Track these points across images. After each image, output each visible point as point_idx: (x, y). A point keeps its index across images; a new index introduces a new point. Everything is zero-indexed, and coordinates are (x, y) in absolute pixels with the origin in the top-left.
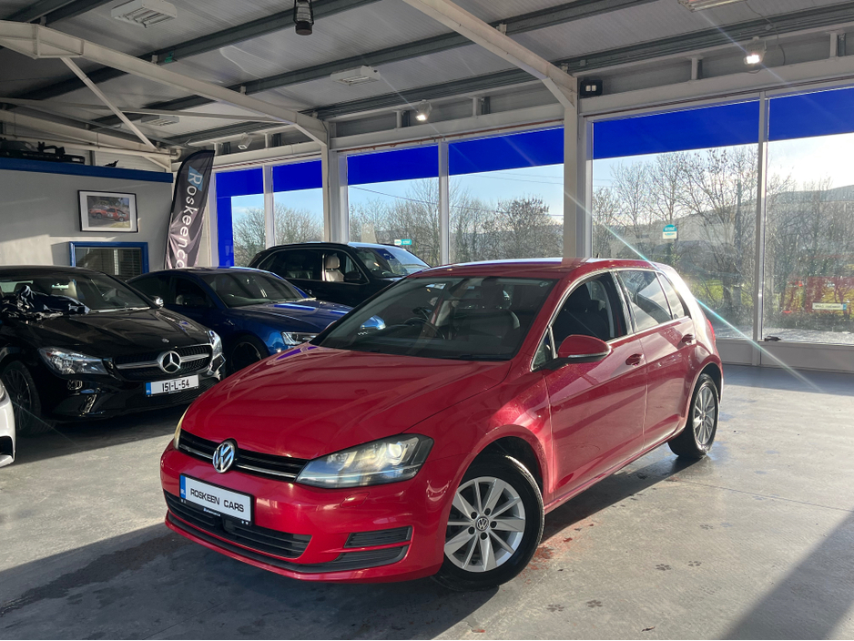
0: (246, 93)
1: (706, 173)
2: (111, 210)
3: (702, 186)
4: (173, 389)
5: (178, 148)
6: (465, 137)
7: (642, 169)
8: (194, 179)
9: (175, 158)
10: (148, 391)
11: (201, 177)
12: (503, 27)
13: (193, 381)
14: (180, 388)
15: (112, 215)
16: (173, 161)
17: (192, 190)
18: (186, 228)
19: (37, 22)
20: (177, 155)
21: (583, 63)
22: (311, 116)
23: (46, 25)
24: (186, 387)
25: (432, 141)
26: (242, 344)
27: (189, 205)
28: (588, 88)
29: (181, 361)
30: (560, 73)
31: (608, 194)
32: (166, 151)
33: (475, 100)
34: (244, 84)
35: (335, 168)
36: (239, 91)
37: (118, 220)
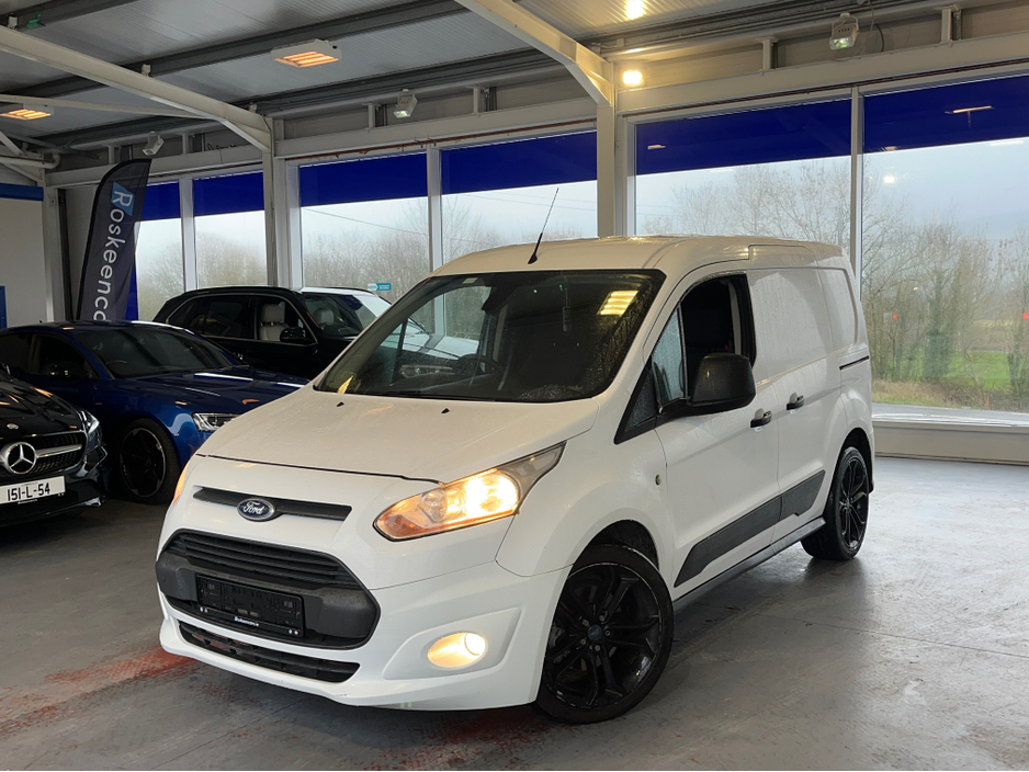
0: (150, 75)
1: (798, 198)
3: (793, 215)
4: (24, 497)
5: (56, 152)
6: (462, 142)
9: (49, 166)
13: (57, 485)
14: (36, 495)
16: (47, 171)
20: (53, 161)
21: (620, 43)
22: (247, 109)
24: (46, 494)
25: (418, 147)
26: (135, 432)
29: (37, 456)
30: (590, 56)
32: (37, 156)
33: (476, 91)
34: (147, 62)
35: (282, 182)
36: (140, 72)
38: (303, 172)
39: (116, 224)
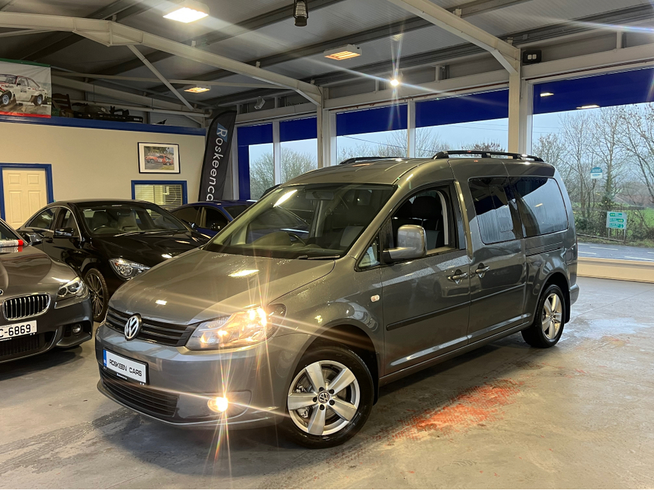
0: (260, 67)
1: (643, 121)
2: (161, 157)
3: (639, 131)
5: (210, 108)
6: (428, 97)
7: (586, 118)
8: (221, 133)
9: (207, 116)
11: (226, 131)
12: (458, 11)
15: (161, 160)
16: (206, 118)
17: (219, 141)
18: (214, 170)
19: (110, 19)
20: (209, 113)
21: (525, 37)
22: (309, 83)
23: (116, 21)
25: (403, 101)
27: (217, 153)
28: (530, 57)
30: (506, 46)
31: (556, 139)
32: (201, 111)
34: (259, 60)
35: (327, 123)
37: (166, 164)
38: (338, 116)
39: (219, 146)
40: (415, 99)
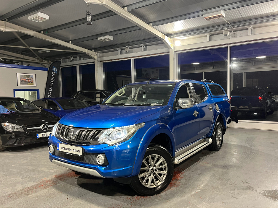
0: (71, 43)
2: (27, 79)
5: (50, 60)
6: (139, 57)
8: (54, 70)
10: (37, 137)
11: (57, 69)
12: (151, 24)
14: (48, 135)
15: (27, 81)
17: (54, 73)
18: (51, 85)
19: (5, 20)
20: (49, 62)
21: (175, 35)
22: (92, 51)
23: (7, 21)
25: (129, 59)
27: (53, 78)
29: (48, 127)
30: (168, 39)
32: (46, 61)
33: (142, 46)
34: (71, 41)
36: (69, 43)
37: (30, 82)
38: (104, 64)
39: (53, 75)
40: (134, 58)
